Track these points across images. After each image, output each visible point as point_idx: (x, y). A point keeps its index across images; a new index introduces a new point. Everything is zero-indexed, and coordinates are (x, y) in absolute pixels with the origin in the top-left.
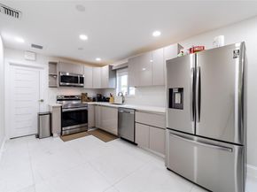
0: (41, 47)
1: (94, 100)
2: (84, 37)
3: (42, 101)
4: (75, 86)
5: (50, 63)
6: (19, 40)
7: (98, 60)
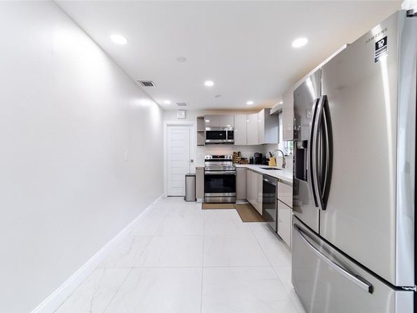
0: (185, 105)
1: (252, 162)
2: (209, 84)
3: (192, 161)
4: (223, 143)
5: (198, 118)
6: (167, 102)
7: (250, 103)
